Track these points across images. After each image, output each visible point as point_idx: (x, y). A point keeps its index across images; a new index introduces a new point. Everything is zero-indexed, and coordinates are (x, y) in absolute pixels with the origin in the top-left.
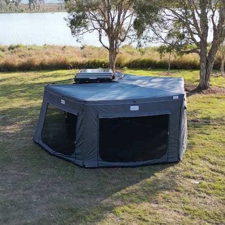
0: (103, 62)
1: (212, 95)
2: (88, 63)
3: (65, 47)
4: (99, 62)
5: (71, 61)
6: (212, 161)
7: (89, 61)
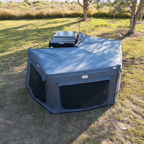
0: (81, 14)
1: (135, 38)
2: (73, 14)
3: (62, 3)
4: (78, 14)
5: (64, 13)
6: (135, 101)
7: (73, 13)
